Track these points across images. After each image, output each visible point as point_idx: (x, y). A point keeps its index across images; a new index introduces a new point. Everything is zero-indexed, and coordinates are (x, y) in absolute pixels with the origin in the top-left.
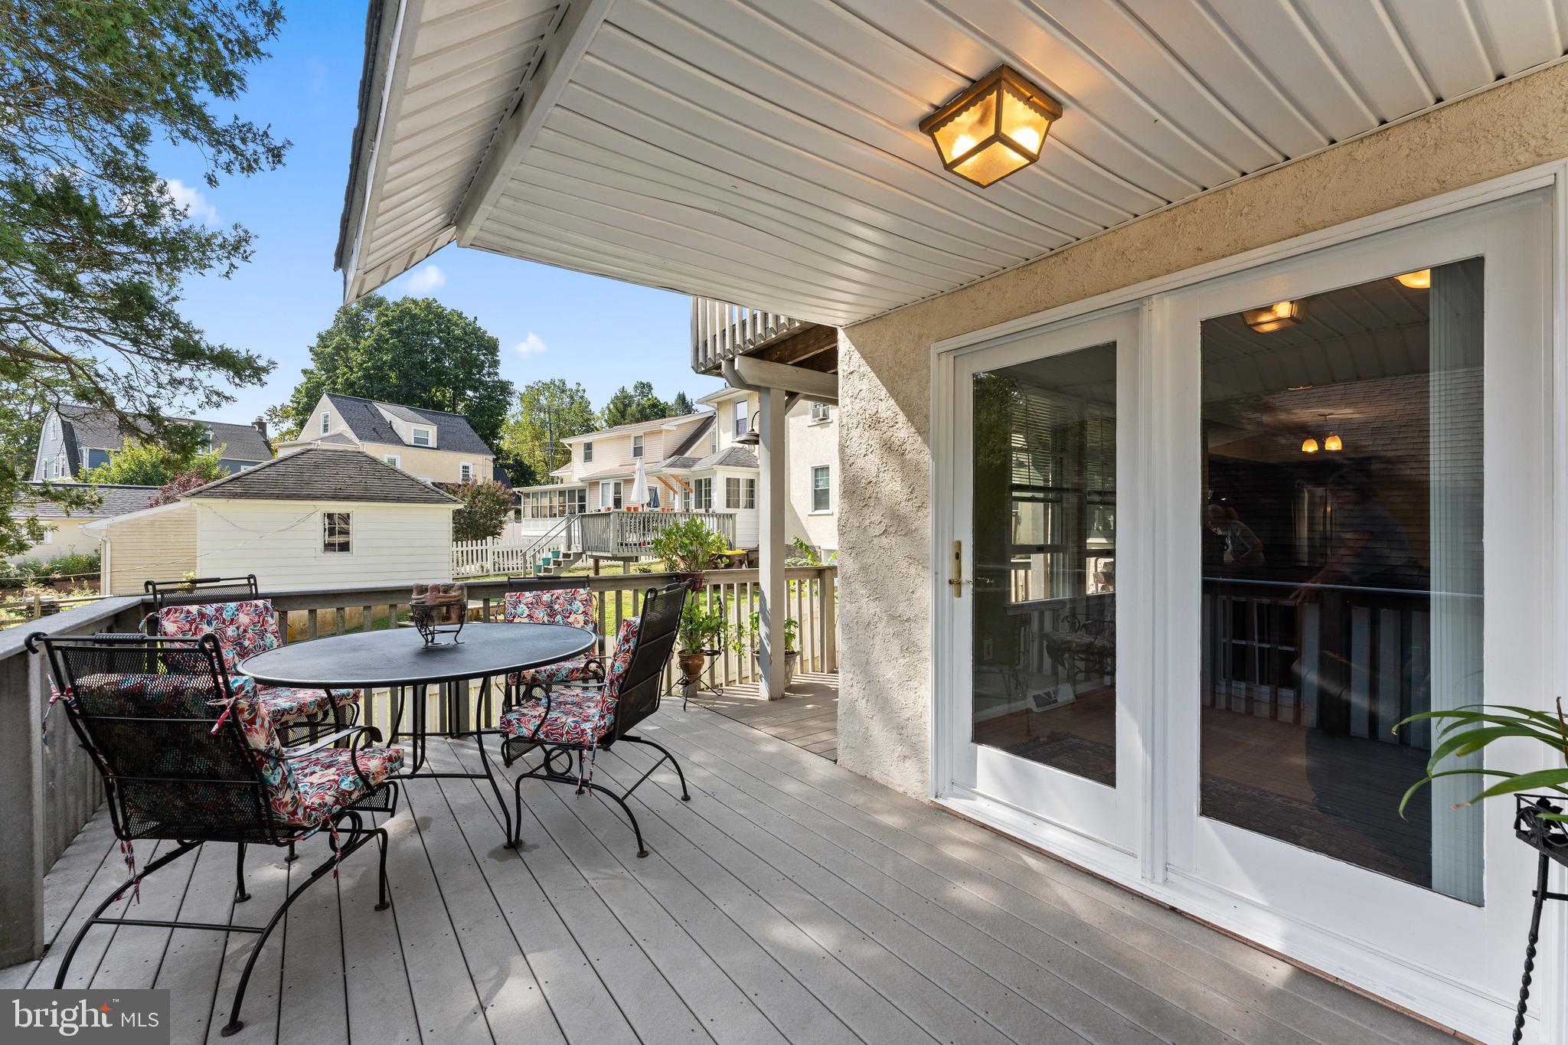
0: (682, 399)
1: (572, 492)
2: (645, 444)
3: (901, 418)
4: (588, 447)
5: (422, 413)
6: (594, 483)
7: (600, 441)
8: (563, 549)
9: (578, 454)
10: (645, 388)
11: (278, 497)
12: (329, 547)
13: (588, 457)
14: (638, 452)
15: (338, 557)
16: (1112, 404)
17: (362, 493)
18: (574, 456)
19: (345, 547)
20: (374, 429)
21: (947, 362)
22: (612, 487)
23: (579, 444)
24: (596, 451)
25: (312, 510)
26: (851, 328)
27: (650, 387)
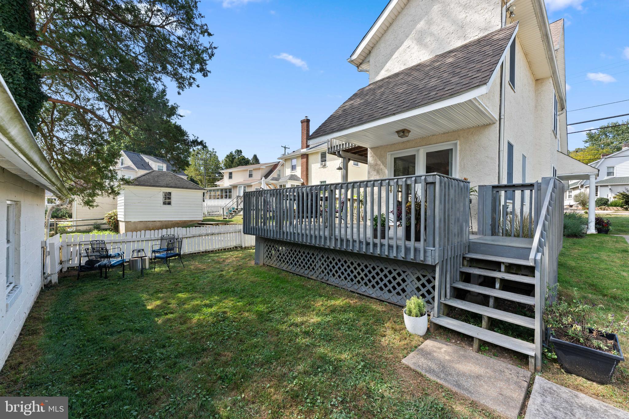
0: (255, 157)
1: (226, 190)
2: (254, 173)
3: (381, 164)
4: (231, 174)
5: (160, 159)
6: (235, 187)
7: (235, 172)
8: (236, 208)
9: (226, 177)
10: (239, 152)
11: (150, 186)
12: (164, 203)
13: (230, 177)
14: (251, 176)
15: (167, 206)
16: (415, 163)
17: (175, 186)
18: (225, 177)
19: (169, 203)
20: (142, 165)
21: (390, 156)
22: (243, 188)
23: (227, 172)
24: (234, 175)
25: (160, 191)
26: (371, 148)
27: (241, 152)
